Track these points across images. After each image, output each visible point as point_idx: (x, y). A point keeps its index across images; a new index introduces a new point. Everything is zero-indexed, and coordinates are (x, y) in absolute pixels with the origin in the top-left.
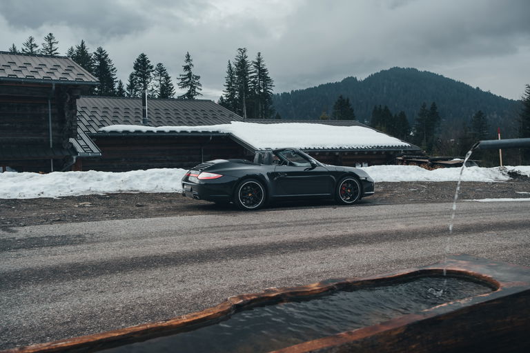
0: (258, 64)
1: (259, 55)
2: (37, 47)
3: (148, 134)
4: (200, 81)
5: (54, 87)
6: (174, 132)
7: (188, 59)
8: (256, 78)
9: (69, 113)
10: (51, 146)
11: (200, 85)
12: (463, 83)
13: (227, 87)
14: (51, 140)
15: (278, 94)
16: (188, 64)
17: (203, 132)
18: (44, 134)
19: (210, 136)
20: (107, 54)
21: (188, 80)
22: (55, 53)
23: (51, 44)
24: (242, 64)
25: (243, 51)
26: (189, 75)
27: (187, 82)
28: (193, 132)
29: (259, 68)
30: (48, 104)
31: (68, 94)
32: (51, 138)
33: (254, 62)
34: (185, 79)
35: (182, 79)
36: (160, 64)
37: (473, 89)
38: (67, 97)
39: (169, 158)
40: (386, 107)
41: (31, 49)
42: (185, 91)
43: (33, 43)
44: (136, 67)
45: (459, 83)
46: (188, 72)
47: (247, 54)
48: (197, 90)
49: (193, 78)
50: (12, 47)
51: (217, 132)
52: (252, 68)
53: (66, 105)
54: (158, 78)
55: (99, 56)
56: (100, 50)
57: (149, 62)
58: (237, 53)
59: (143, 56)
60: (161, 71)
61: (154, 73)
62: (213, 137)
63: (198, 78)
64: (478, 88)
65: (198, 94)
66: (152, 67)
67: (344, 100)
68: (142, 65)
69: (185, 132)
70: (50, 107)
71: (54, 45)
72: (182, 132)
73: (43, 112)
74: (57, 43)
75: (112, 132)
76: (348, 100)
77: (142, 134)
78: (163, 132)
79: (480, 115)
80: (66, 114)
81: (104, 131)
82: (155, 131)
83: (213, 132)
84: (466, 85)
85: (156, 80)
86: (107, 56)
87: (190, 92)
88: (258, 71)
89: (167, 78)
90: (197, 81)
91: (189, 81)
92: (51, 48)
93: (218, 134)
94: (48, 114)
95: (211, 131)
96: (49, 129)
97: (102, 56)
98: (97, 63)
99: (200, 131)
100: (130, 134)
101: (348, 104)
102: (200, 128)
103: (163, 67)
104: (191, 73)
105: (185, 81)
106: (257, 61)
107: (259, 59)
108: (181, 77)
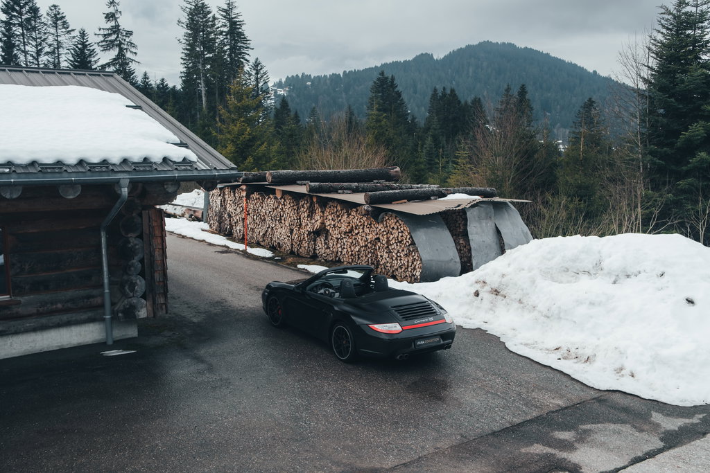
7: (113, 2)
8: (226, 35)
11: (134, 46)
12: (575, 65)
16: (112, 10)
21: (113, 37)
26: (116, 29)
27: (112, 41)
29: (230, 20)
33: (221, 10)
34: (110, 35)
35: (105, 35)
36: (54, 6)
37: (589, 73)
40: (452, 91)
42: (114, 53)
44: (7, 9)
45: (570, 64)
48: (129, 55)
49: (122, 34)
60: (57, 17)
63: (129, 33)
64: (595, 72)
65: (132, 60)
67: (387, 78)
76: (393, 79)
79: (590, 104)
84: (580, 67)
87: (118, 57)
88: (228, 23)
90: (127, 40)
91: (116, 40)
101: (393, 85)
103: (61, 11)
104: (119, 26)
105: (110, 38)
106: (226, 7)
107: (229, 4)
108: (102, 32)
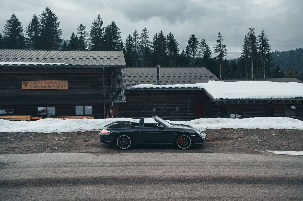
0: (262, 37)
1: (263, 31)
2: (138, 35)
3: (157, 89)
4: (226, 48)
5: (104, 69)
6: (171, 88)
7: (220, 36)
8: (261, 45)
9: (112, 81)
10: (104, 97)
11: (226, 51)
13: (244, 51)
14: (104, 94)
15: (287, 52)
16: (219, 39)
17: (188, 88)
18: (101, 90)
19: (191, 91)
20: (174, 36)
22: (147, 38)
23: (145, 33)
24: (252, 37)
25: (252, 30)
26: (220, 45)
27: (219, 49)
28: (182, 88)
29: (263, 39)
30: (103, 76)
31: (112, 71)
32: (104, 93)
33: (259, 36)
34: (218, 47)
35: (216, 47)
36: (203, 40)
38: (112, 73)
39: (169, 101)
41: (135, 36)
42: (219, 53)
43: (136, 33)
44: (190, 42)
46: (219, 43)
47: (254, 31)
48: (224, 54)
49: (222, 47)
50: (129, 36)
51: (196, 88)
52: (258, 40)
53: (111, 77)
54: (202, 48)
55: (170, 37)
56: (170, 34)
57: (196, 39)
58: (249, 31)
59: (193, 36)
60: (204, 43)
61: (199, 45)
62: (193, 91)
63: (225, 46)
65: (225, 55)
66: (198, 42)
68: (193, 40)
69: (177, 88)
70: (104, 78)
71: (147, 34)
72: (176, 88)
73: (101, 80)
74: (148, 32)
75: (138, 88)
77: (153, 89)
78: (165, 88)
80: (111, 81)
81: (134, 88)
82: (161, 88)
83: (194, 88)
85: (201, 49)
86: (174, 37)
87: (220, 55)
88: (262, 41)
89: (208, 47)
90: (224, 48)
91: (220, 49)
92: (145, 35)
93: (196, 89)
94: (103, 81)
95: (192, 87)
96: (103, 88)
97: (171, 37)
98: (169, 41)
99: (186, 87)
100: (147, 90)
102: (186, 86)
103: (205, 41)
104: (221, 44)
105: (218, 48)
106: (261, 35)
107: (262, 34)
108: (215, 46)
